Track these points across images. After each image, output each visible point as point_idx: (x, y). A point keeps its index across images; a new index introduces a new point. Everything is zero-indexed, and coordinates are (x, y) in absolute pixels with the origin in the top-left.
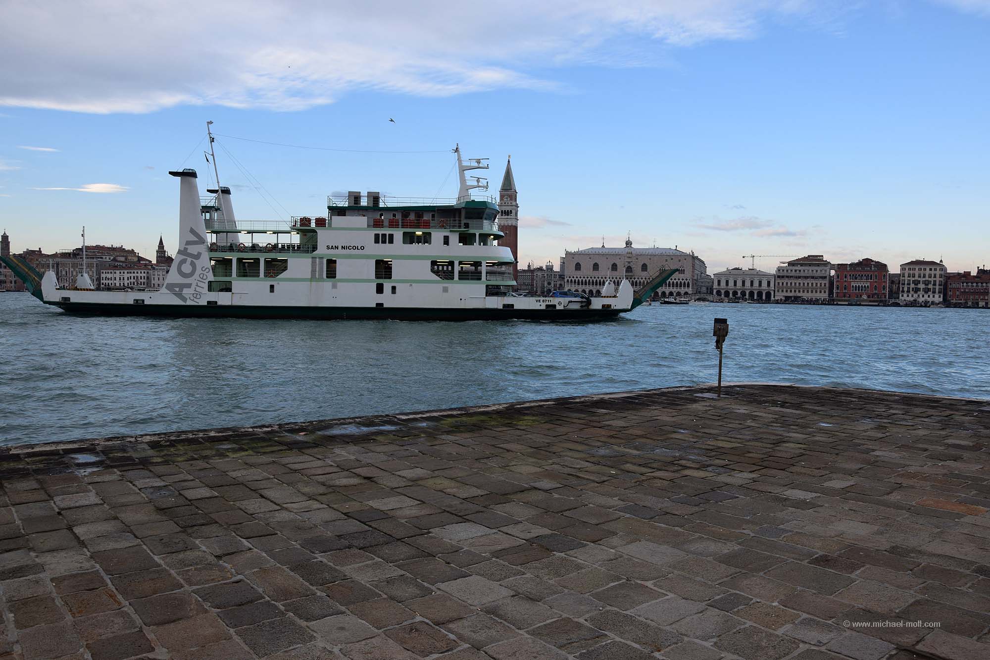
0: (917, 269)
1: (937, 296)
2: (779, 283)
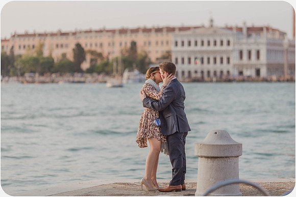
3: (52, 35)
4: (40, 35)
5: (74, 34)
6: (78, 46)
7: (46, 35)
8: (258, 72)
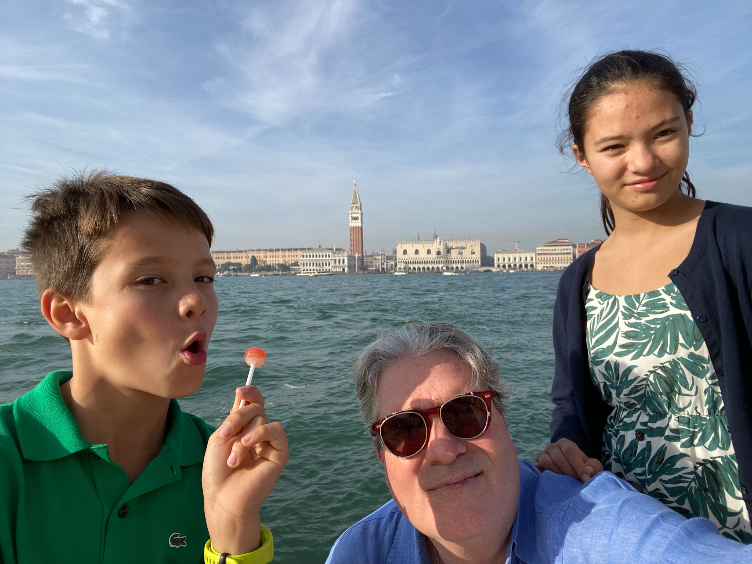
2: (538, 258)
3: (234, 252)
4: (227, 252)
5: (246, 251)
6: (253, 257)
7: (230, 252)
8: (344, 269)
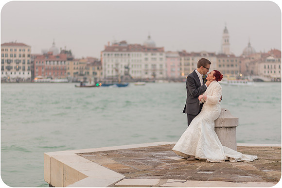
0: (9, 50)
1: (26, 73)
